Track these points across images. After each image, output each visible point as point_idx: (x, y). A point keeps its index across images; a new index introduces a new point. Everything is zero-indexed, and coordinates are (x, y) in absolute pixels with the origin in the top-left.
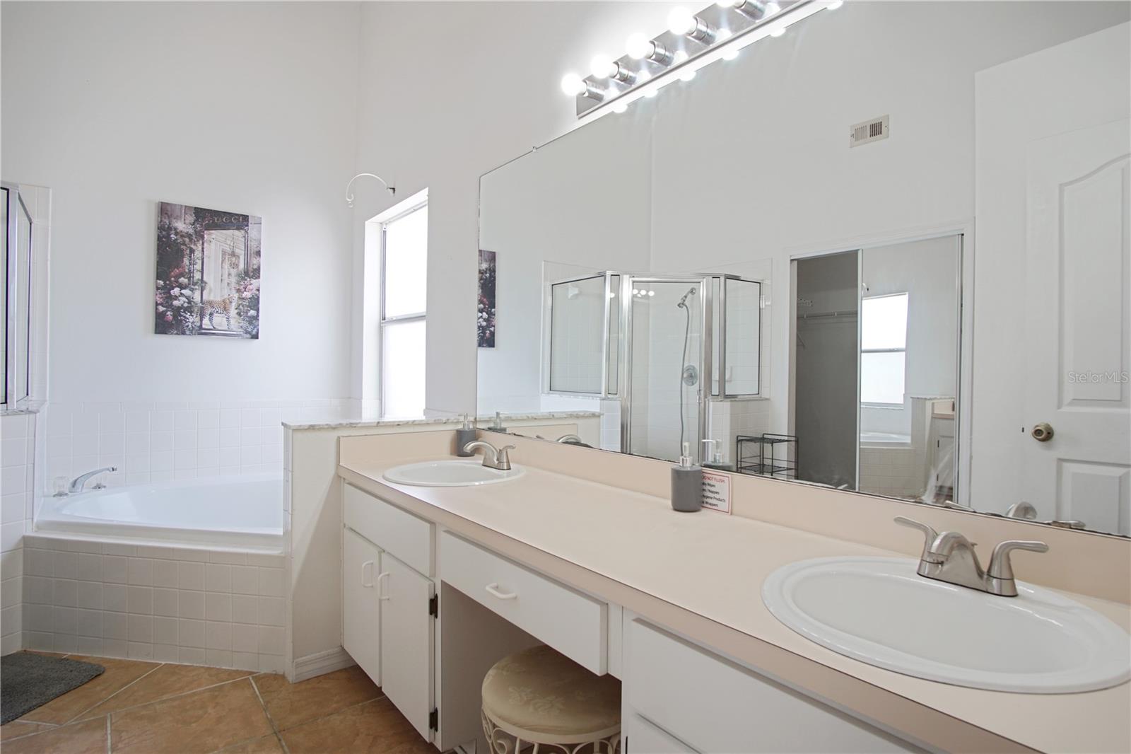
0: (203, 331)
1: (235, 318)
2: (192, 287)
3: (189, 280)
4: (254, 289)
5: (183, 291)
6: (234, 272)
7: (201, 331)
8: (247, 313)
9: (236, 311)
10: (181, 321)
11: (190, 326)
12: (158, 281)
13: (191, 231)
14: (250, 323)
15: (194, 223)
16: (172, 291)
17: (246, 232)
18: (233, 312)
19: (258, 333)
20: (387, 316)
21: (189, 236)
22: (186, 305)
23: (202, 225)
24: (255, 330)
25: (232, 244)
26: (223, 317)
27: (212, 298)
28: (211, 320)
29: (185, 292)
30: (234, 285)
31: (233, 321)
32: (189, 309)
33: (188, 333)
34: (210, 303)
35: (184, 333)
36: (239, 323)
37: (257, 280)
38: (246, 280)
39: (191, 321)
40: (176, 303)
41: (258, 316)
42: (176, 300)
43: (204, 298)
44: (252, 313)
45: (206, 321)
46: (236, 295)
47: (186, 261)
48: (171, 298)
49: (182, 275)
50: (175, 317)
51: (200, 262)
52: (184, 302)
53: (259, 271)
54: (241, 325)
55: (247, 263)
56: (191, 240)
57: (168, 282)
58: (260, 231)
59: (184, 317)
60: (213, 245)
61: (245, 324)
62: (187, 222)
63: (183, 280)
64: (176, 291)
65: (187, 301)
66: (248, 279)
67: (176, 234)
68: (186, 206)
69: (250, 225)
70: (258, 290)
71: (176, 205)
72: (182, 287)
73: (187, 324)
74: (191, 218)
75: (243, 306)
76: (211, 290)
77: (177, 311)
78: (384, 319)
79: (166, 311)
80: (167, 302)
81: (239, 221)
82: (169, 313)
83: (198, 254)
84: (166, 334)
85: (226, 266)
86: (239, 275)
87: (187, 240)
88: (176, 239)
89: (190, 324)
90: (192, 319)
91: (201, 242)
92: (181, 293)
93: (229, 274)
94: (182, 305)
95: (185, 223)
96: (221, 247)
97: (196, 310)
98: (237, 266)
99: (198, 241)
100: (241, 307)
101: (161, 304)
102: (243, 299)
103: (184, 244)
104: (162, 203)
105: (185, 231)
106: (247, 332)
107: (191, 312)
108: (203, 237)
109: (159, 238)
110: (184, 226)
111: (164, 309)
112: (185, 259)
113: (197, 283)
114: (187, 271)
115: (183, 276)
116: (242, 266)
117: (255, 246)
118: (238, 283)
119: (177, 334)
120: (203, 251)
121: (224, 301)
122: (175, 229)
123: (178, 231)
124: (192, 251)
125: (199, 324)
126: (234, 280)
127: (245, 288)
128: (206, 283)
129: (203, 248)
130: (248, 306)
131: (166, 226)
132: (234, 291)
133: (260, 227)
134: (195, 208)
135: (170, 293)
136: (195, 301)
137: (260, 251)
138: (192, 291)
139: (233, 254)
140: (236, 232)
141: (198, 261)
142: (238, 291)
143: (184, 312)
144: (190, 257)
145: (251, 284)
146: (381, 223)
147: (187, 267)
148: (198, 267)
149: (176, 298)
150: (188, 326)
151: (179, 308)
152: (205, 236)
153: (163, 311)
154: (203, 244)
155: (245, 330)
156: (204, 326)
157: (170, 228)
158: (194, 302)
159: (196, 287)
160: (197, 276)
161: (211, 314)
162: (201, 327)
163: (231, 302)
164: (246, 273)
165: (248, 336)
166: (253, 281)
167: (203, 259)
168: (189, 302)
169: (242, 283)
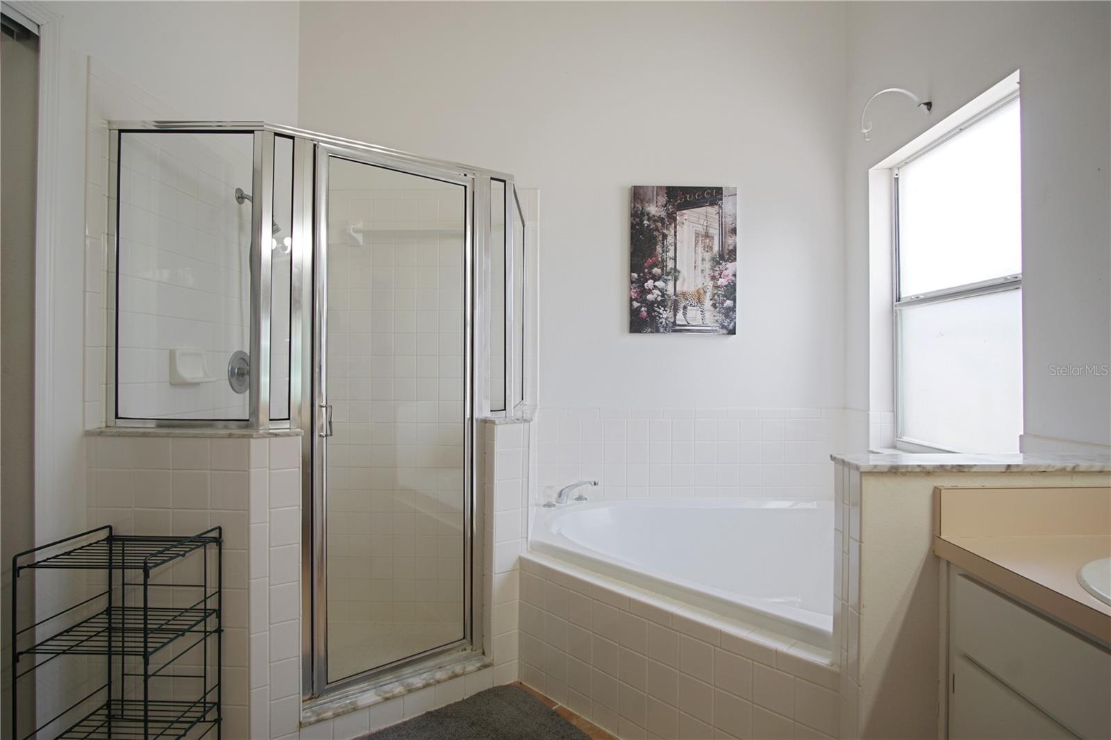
0: (677, 328)
1: (710, 310)
2: (666, 277)
3: (662, 270)
4: (731, 275)
5: (657, 283)
6: (708, 256)
7: (674, 328)
8: (723, 304)
9: (711, 302)
10: (655, 317)
11: (664, 323)
12: (633, 274)
13: (663, 214)
14: (727, 316)
15: (666, 205)
16: (646, 284)
17: (721, 207)
18: (708, 303)
19: (735, 327)
20: (903, 296)
21: (661, 220)
22: (659, 299)
23: (674, 205)
24: (732, 324)
25: (705, 224)
26: (697, 310)
27: (685, 289)
28: (684, 314)
29: (660, 284)
30: (708, 272)
31: (707, 314)
32: (663, 304)
33: (662, 330)
34: (684, 294)
35: (658, 331)
36: (714, 316)
37: (733, 263)
38: (720, 264)
39: (665, 316)
40: (650, 297)
41: (735, 306)
42: (649, 294)
43: (677, 290)
44: (729, 303)
45: (680, 315)
46: (711, 284)
47: (659, 249)
48: (644, 292)
49: (655, 265)
50: (648, 312)
51: (672, 248)
52: (658, 296)
53: (736, 253)
54: (716, 318)
55: (722, 244)
56: (663, 224)
57: (642, 274)
58: (735, 204)
59: (659, 312)
60: (685, 227)
61: (720, 317)
62: (659, 204)
63: (656, 271)
64: (649, 284)
65: (660, 294)
66: (724, 264)
67: (649, 220)
68: (657, 187)
69: (724, 198)
70: (735, 275)
71: (647, 187)
72: (655, 278)
73: (661, 320)
74: (662, 200)
75: (719, 296)
76: (684, 280)
77: (651, 306)
78: (899, 300)
79: (641, 307)
80: (641, 297)
81: (712, 195)
82: (643, 309)
83: (670, 239)
84: (640, 332)
85: (700, 249)
86: (713, 259)
87: (659, 224)
88: (649, 226)
89: (664, 320)
90: (666, 314)
91: (673, 225)
92: (654, 286)
93: (703, 260)
94: (656, 299)
95: (657, 206)
96: (695, 228)
97: (669, 305)
98: (711, 248)
99: (670, 224)
100: (716, 297)
101: (636, 300)
102: (718, 287)
103: (657, 229)
104: (635, 187)
105: (657, 214)
106: (723, 327)
107: (665, 307)
108: (675, 219)
109: (633, 227)
110: (656, 209)
111: (639, 304)
112: (657, 247)
113: (670, 272)
114: (660, 259)
115: (657, 266)
116: (716, 248)
117: (730, 223)
118: (713, 269)
119: (651, 332)
120: (675, 235)
121: (698, 291)
122: (648, 214)
123: (651, 215)
124: (665, 237)
125: (672, 320)
126: (708, 265)
127: (720, 274)
128: (679, 272)
129: (675, 232)
130: (724, 296)
131: (639, 212)
132: (708, 279)
133: (735, 200)
134: (668, 188)
135: (644, 287)
136: (668, 293)
137: (735, 228)
138: (665, 283)
139: (707, 235)
140: (709, 209)
141: (670, 247)
142: (713, 278)
143: (658, 307)
144: (663, 244)
145: (726, 269)
146: (890, 169)
147: (660, 256)
148: (671, 254)
149: (650, 291)
150: (662, 322)
151: (653, 303)
152: (678, 218)
153: (638, 307)
154: (675, 227)
155: (721, 324)
156: (678, 322)
157: (643, 214)
158: (667, 295)
159: (670, 277)
160: (670, 264)
161: (685, 308)
162: (674, 324)
163: (705, 292)
164: (722, 257)
165: (725, 331)
166: (729, 265)
167: (675, 244)
168: (663, 295)
169: (717, 268)
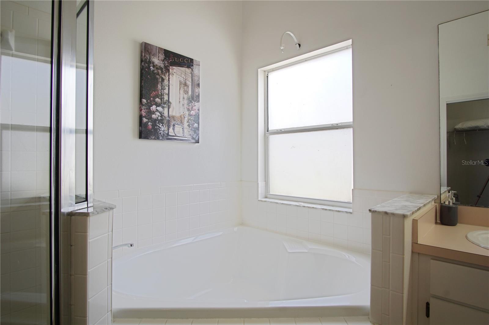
0: (170, 137)
1: (187, 128)
2: (163, 105)
3: (161, 100)
4: (197, 109)
5: (158, 108)
6: (186, 96)
7: (168, 137)
8: (193, 125)
9: (187, 124)
10: (157, 129)
11: (162, 134)
12: (143, 100)
13: (162, 66)
14: (195, 132)
15: (164, 60)
16: (151, 108)
17: (192, 70)
18: (186, 124)
19: (199, 139)
20: (269, 129)
21: (161, 69)
22: (159, 118)
23: (168, 62)
24: (197, 137)
25: (185, 78)
26: (180, 127)
27: (174, 114)
28: (173, 129)
29: (160, 109)
30: (186, 106)
31: (185, 130)
32: (161, 121)
33: (161, 138)
34: (173, 117)
35: (158, 139)
36: (189, 132)
37: (198, 103)
38: (192, 103)
39: (162, 129)
40: (154, 116)
41: (199, 127)
42: (153, 114)
43: (170, 114)
44: (196, 125)
45: (171, 130)
46: (187, 113)
47: (159, 87)
48: (150, 113)
49: (157, 96)
50: (152, 125)
51: (167, 88)
52: (159, 116)
53: (199, 98)
54: (190, 133)
55: (193, 91)
56: (162, 72)
57: (149, 101)
58: (199, 70)
59: (159, 127)
60: (174, 76)
61: (192, 133)
62: (160, 58)
63: (157, 100)
64: (154, 108)
65: (160, 115)
66: (194, 102)
67: (154, 66)
68: (159, 48)
69: (194, 65)
70: (199, 110)
71: (153, 46)
72: (158, 105)
73: (160, 132)
74: (162, 57)
75: (191, 120)
76: (173, 108)
77: (154, 121)
78: (268, 131)
79: (149, 122)
80: (148, 115)
81: (188, 62)
82: (149, 123)
83: (166, 82)
84: (148, 139)
85: (182, 92)
86: (188, 99)
87: (160, 71)
88: (154, 71)
89: (162, 132)
90: (163, 128)
91: (168, 74)
92: (157, 110)
93: (184, 98)
94: (157, 118)
95: (158, 60)
96: (179, 79)
97: (165, 122)
98: (188, 92)
99: (166, 73)
100: (190, 121)
101: (145, 117)
102: (191, 115)
103: (158, 74)
104: (145, 43)
105: (159, 65)
106: (193, 138)
107: (163, 123)
108: (169, 71)
109: (142, 70)
110: (158, 61)
111: (147, 120)
112: (158, 85)
113: (166, 103)
114: (160, 94)
115: (158, 98)
116: (190, 93)
117: (197, 80)
118: (188, 104)
119: (155, 139)
120: (169, 80)
121: (181, 116)
122: (153, 63)
123: (155, 64)
124: (163, 80)
125: (167, 132)
126: (186, 102)
127: (192, 108)
128: (171, 103)
129: (169, 79)
130: (194, 121)
131: (148, 60)
132: (186, 110)
133: (200, 67)
134: (165, 49)
135: (150, 109)
136: (164, 115)
137: (199, 84)
138: (163, 108)
139: (185, 85)
140: (187, 69)
141: (166, 87)
142: (188, 110)
143: (159, 123)
144: (162, 84)
145: (195, 106)
147: (160, 91)
148: (166, 91)
149: (154, 113)
150: (161, 133)
151: (156, 120)
152: (170, 70)
153: (146, 122)
154: (169, 75)
155: (192, 137)
156: (170, 134)
157: (150, 62)
158: (164, 116)
159: (165, 106)
160: (166, 98)
161: (174, 125)
162: (168, 134)
163: (184, 117)
164: (193, 98)
165: (194, 141)
166: (196, 104)
167: (169, 86)
168: (161, 116)
169: (190, 105)
